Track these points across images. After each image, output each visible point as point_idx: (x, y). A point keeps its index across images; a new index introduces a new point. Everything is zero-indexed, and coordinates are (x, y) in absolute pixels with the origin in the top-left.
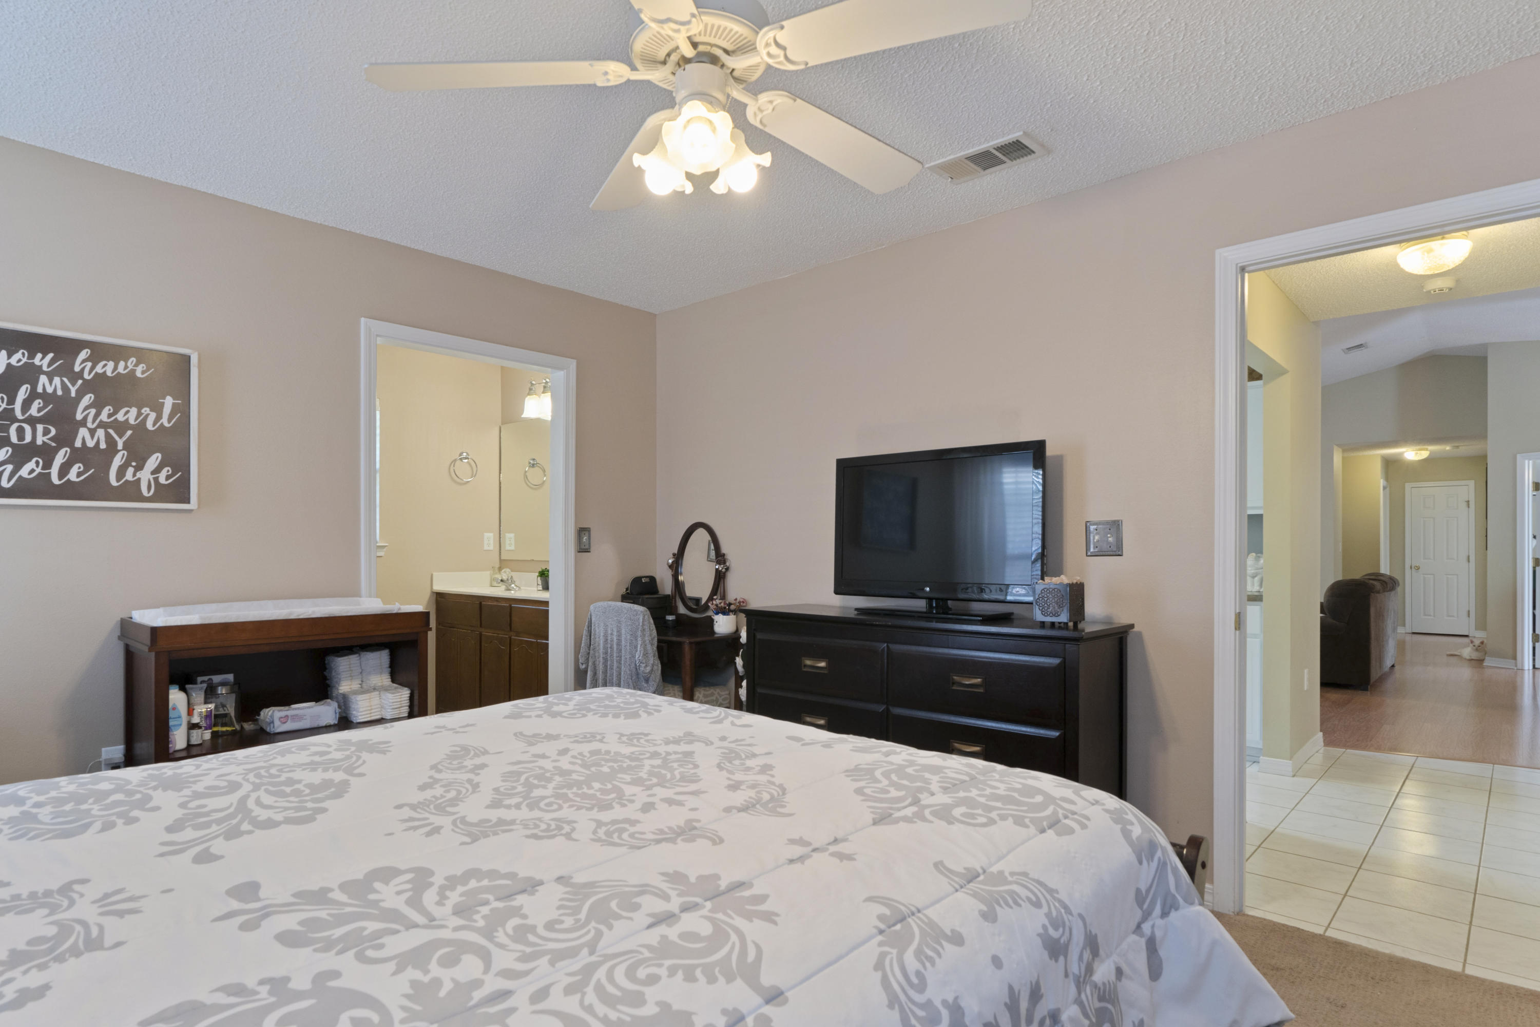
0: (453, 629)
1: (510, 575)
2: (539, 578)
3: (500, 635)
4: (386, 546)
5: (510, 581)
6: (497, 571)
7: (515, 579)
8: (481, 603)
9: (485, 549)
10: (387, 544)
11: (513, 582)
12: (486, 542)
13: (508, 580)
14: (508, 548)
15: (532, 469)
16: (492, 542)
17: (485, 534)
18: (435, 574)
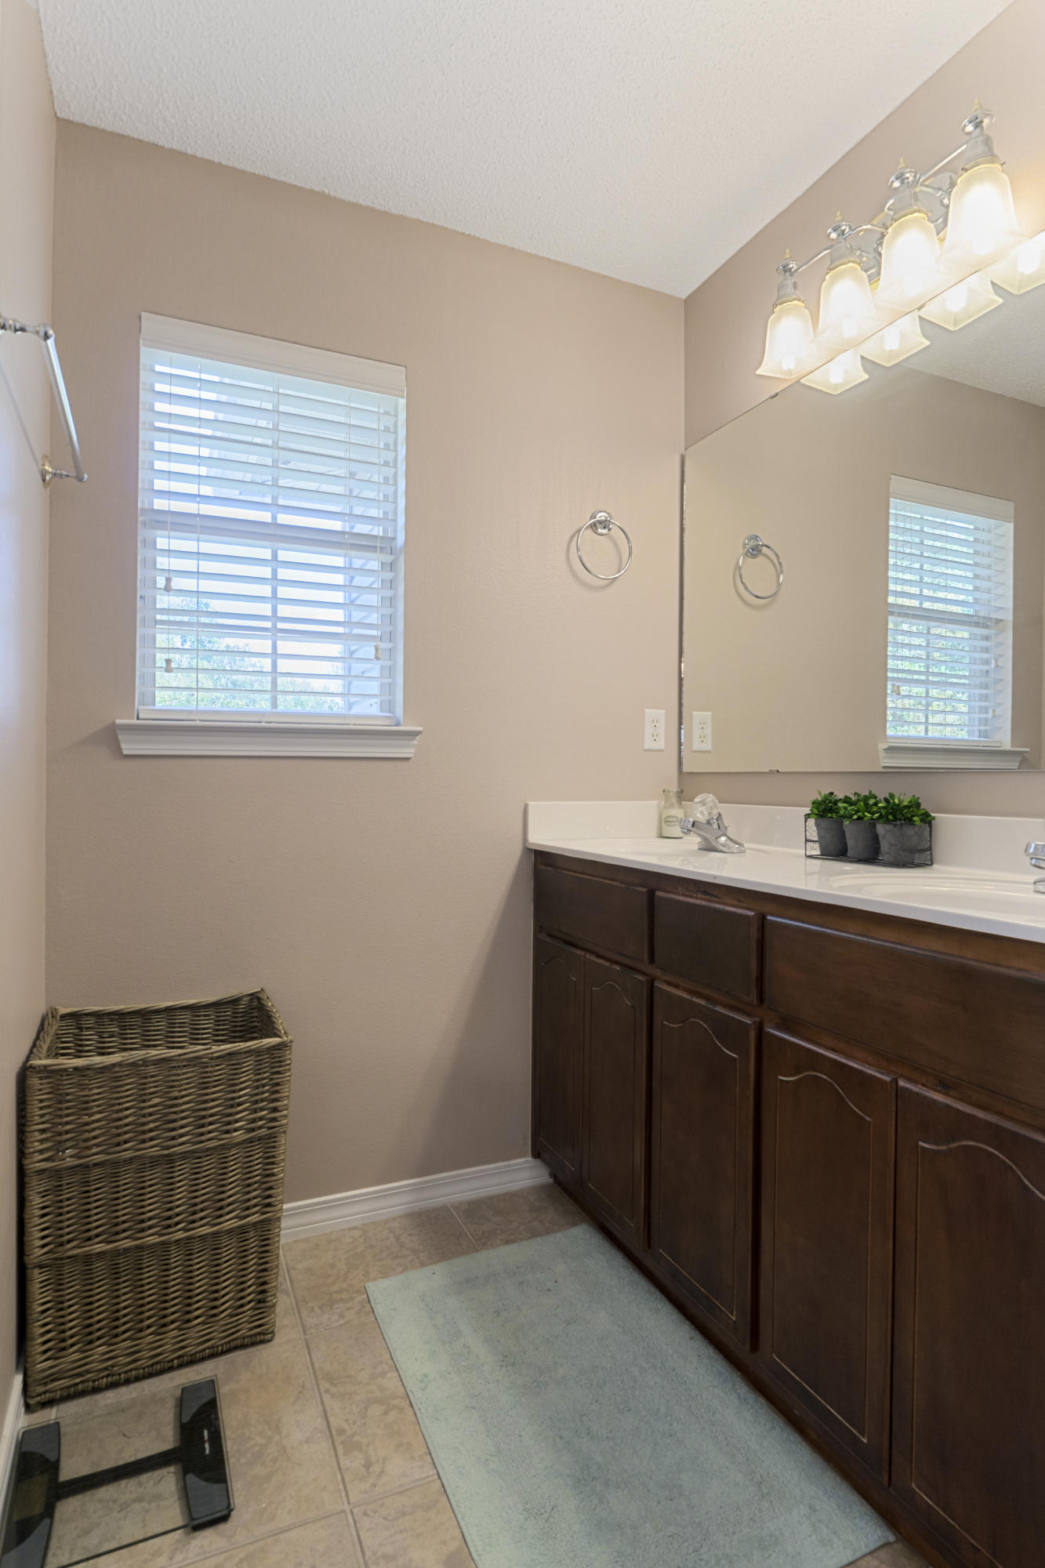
0: (573, 950)
1: (715, 812)
2: (812, 822)
3: (718, 1009)
4: (420, 733)
5: (715, 826)
6: (674, 800)
7: (726, 821)
8: (651, 893)
9: (646, 747)
10: (420, 729)
11: (722, 829)
12: (649, 730)
13: (709, 822)
14: (697, 745)
15: (750, 560)
16: (661, 730)
17: (647, 710)
18: (531, 803)
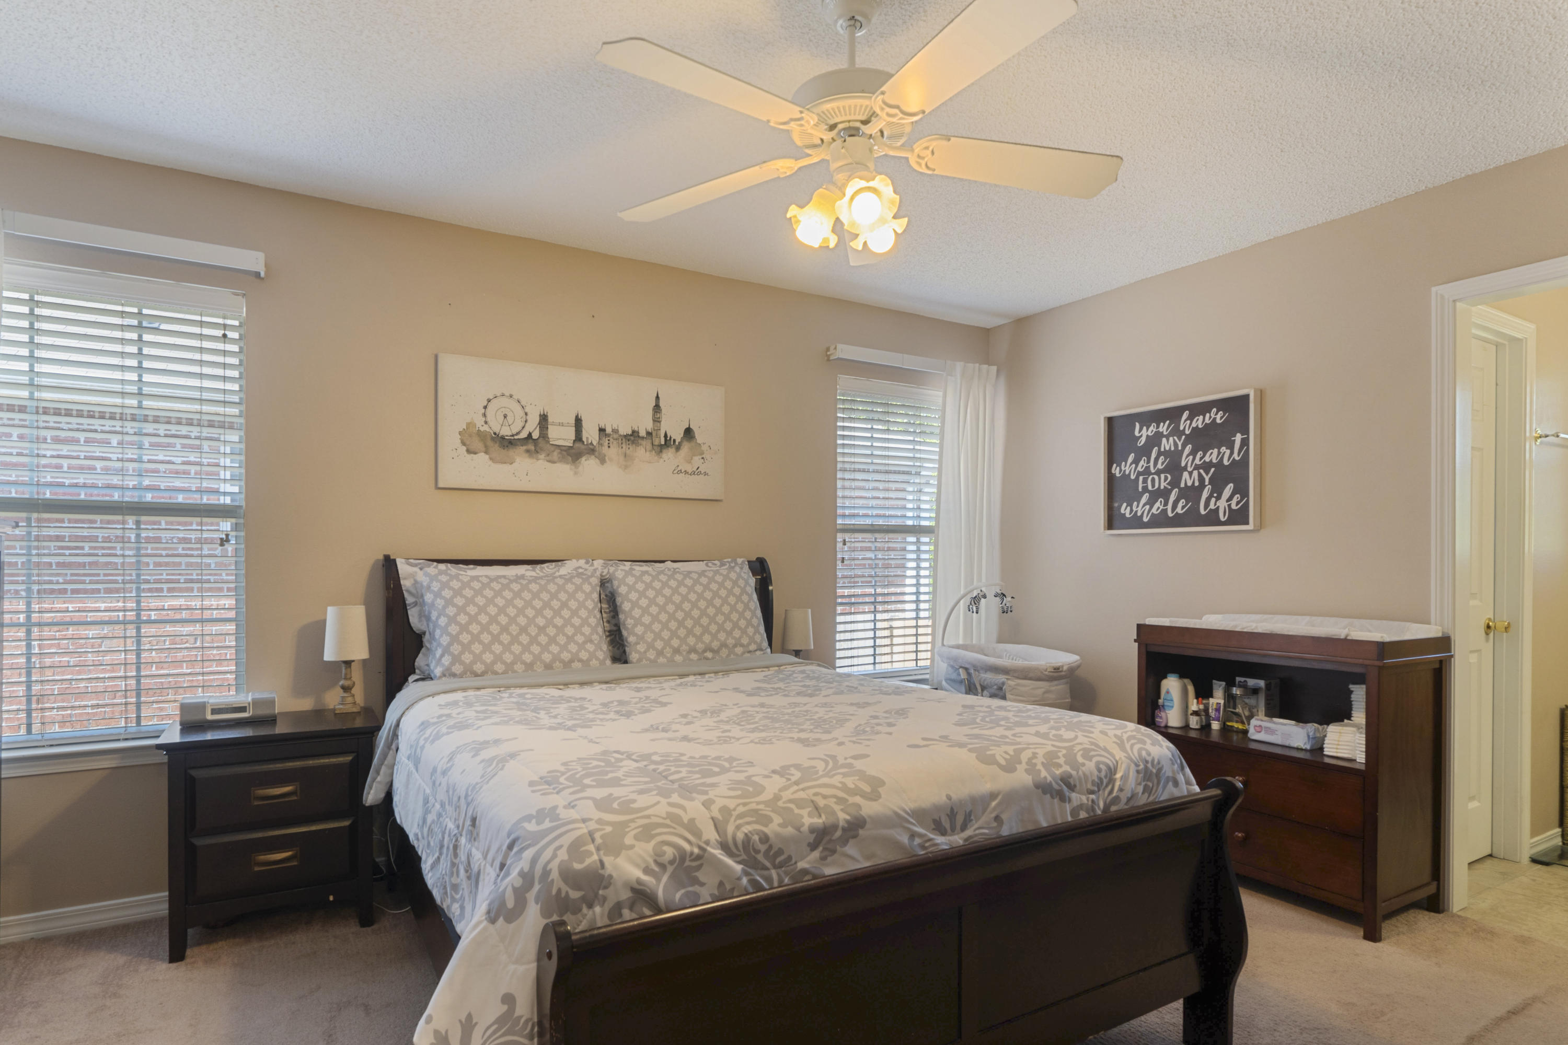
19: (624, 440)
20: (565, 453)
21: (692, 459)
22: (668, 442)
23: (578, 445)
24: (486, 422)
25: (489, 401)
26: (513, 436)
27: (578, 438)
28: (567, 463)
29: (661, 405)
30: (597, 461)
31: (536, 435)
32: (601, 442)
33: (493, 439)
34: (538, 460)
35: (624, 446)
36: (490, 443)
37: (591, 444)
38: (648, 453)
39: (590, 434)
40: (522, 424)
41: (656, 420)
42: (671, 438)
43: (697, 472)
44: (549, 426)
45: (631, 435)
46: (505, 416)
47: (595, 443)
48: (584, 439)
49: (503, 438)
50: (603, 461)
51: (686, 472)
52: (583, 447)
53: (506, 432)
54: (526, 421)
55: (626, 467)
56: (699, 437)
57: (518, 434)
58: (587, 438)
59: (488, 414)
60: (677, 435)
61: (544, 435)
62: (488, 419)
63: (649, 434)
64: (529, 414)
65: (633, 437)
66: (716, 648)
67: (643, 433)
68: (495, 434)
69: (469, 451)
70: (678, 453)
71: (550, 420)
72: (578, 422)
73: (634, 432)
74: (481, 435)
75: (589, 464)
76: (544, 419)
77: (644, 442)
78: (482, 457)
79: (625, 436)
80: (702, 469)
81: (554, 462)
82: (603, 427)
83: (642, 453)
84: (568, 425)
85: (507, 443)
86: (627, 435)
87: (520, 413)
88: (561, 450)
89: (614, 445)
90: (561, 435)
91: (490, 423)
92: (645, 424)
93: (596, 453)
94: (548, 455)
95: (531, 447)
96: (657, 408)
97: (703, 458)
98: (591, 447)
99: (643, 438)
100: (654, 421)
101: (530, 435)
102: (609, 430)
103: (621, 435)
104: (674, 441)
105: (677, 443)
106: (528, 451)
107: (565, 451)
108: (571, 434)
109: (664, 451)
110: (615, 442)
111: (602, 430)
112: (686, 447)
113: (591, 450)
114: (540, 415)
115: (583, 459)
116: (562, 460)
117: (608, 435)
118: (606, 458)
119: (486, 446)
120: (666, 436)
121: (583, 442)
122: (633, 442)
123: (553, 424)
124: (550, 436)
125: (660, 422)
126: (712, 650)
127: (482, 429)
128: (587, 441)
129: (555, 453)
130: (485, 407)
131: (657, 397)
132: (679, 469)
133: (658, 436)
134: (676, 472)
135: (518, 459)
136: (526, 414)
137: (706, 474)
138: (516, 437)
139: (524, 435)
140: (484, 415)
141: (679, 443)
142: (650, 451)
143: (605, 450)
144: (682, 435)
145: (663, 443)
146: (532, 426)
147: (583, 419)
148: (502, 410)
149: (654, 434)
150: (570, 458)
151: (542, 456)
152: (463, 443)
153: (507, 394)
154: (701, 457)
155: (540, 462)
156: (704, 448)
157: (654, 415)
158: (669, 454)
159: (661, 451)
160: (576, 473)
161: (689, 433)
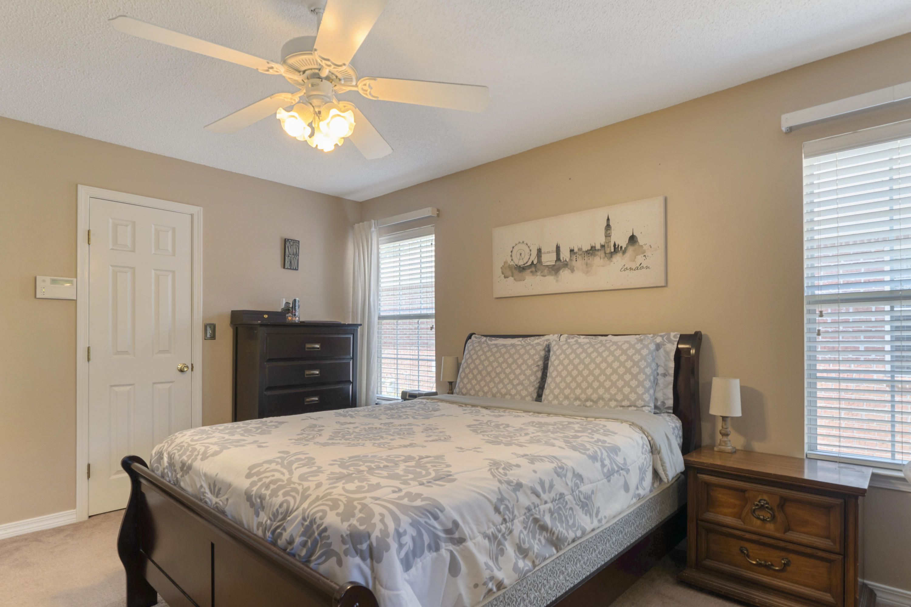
19: (586, 254)
20: (551, 269)
21: (635, 258)
22: (617, 249)
23: (558, 263)
24: (512, 260)
25: (513, 248)
26: (524, 264)
27: (558, 259)
28: (552, 275)
29: (611, 224)
30: (569, 271)
31: (535, 262)
32: (571, 258)
33: (515, 268)
34: (537, 276)
35: (586, 258)
36: (514, 271)
37: (566, 261)
38: (602, 260)
39: (565, 255)
40: (528, 257)
41: (608, 236)
42: (618, 246)
43: (640, 267)
44: (542, 255)
45: (590, 250)
46: (521, 255)
47: (568, 260)
48: (561, 259)
49: (520, 267)
50: (572, 271)
51: (631, 269)
52: (561, 264)
53: (521, 263)
54: (530, 255)
55: (587, 272)
56: (641, 240)
57: (527, 263)
58: (563, 258)
59: (513, 255)
60: (623, 242)
61: (539, 261)
62: (513, 258)
63: (603, 246)
64: (532, 250)
65: (592, 251)
66: (595, 400)
67: (598, 247)
68: (516, 265)
69: (505, 277)
70: (624, 256)
71: (543, 251)
72: (558, 248)
73: (592, 247)
74: (510, 267)
75: (565, 274)
76: (539, 251)
77: (599, 253)
78: (511, 279)
79: (586, 251)
80: (644, 265)
81: (544, 276)
82: (573, 248)
83: (598, 260)
84: (552, 252)
85: (522, 269)
86: (588, 250)
87: (527, 250)
88: (549, 268)
89: (580, 258)
90: (549, 259)
91: (514, 260)
92: (599, 240)
93: (569, 266)
94: (542, 272)
95: (533, 269)
96: (608, 227)
97: (645, 256)
98: (565, 263)
99: (598, 250)
100: (606, 236)
101: (533, 262)
102: (576, 250)
103: (584, 252)
104: (621, 247)
105: (623, 249)
106: (532, 272)
107: (551, 268)
108: (554, 257)
109: (614, 256)
110: (580, 257)
111: (572, 251)
112: (631, 249)
113: (566, 265)
114: (538, 250)
115: (561, 271)
116: (550, 274)
117: (576, 253)
118: (575, 268)
119: (512, 273)
120: (615, 245)
121: (561, 261)
122: (592, 254)
123: (545, 253)
124: (543, 261)
125: (610, 236)
126: (592, 401)
127: (510, 264)
128: (563, 259)
129: (546, 271)
130: (512, 252)
131: (608, 219)
132: (625, 267)
133: (609, 247)
134: (623, 270)
135: (527, 278)
136: (530, 251)
137: (647, 267)
138: (526, 265)
139: (530, 263)
140: (511, 256)
141: (625, 248)
142: (604, 258)
143: (574, 263)
144: (627, 242)
145: (613, 250)
146: (534, 258)
147: (560, 246)
148: (519, 251)
149: (606, 246)
150: (553, 272)
151: (539, 273)
152: (503, 273)
153: (521, 242)
154: (643, 255)
155: (538, 277)
156: (645, 248)
157: (606, 232)
158: (618, 258)
159: (611, 257)
160: (557, 281)
161: (633, 239)
